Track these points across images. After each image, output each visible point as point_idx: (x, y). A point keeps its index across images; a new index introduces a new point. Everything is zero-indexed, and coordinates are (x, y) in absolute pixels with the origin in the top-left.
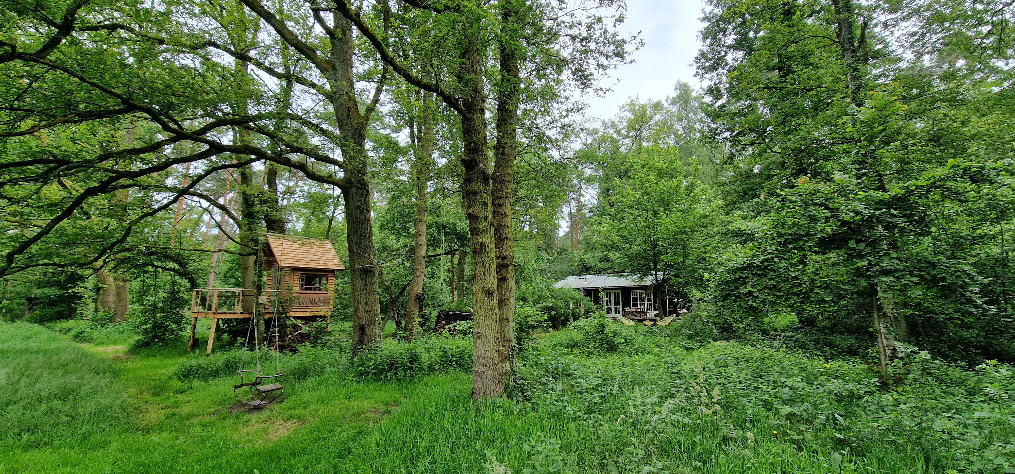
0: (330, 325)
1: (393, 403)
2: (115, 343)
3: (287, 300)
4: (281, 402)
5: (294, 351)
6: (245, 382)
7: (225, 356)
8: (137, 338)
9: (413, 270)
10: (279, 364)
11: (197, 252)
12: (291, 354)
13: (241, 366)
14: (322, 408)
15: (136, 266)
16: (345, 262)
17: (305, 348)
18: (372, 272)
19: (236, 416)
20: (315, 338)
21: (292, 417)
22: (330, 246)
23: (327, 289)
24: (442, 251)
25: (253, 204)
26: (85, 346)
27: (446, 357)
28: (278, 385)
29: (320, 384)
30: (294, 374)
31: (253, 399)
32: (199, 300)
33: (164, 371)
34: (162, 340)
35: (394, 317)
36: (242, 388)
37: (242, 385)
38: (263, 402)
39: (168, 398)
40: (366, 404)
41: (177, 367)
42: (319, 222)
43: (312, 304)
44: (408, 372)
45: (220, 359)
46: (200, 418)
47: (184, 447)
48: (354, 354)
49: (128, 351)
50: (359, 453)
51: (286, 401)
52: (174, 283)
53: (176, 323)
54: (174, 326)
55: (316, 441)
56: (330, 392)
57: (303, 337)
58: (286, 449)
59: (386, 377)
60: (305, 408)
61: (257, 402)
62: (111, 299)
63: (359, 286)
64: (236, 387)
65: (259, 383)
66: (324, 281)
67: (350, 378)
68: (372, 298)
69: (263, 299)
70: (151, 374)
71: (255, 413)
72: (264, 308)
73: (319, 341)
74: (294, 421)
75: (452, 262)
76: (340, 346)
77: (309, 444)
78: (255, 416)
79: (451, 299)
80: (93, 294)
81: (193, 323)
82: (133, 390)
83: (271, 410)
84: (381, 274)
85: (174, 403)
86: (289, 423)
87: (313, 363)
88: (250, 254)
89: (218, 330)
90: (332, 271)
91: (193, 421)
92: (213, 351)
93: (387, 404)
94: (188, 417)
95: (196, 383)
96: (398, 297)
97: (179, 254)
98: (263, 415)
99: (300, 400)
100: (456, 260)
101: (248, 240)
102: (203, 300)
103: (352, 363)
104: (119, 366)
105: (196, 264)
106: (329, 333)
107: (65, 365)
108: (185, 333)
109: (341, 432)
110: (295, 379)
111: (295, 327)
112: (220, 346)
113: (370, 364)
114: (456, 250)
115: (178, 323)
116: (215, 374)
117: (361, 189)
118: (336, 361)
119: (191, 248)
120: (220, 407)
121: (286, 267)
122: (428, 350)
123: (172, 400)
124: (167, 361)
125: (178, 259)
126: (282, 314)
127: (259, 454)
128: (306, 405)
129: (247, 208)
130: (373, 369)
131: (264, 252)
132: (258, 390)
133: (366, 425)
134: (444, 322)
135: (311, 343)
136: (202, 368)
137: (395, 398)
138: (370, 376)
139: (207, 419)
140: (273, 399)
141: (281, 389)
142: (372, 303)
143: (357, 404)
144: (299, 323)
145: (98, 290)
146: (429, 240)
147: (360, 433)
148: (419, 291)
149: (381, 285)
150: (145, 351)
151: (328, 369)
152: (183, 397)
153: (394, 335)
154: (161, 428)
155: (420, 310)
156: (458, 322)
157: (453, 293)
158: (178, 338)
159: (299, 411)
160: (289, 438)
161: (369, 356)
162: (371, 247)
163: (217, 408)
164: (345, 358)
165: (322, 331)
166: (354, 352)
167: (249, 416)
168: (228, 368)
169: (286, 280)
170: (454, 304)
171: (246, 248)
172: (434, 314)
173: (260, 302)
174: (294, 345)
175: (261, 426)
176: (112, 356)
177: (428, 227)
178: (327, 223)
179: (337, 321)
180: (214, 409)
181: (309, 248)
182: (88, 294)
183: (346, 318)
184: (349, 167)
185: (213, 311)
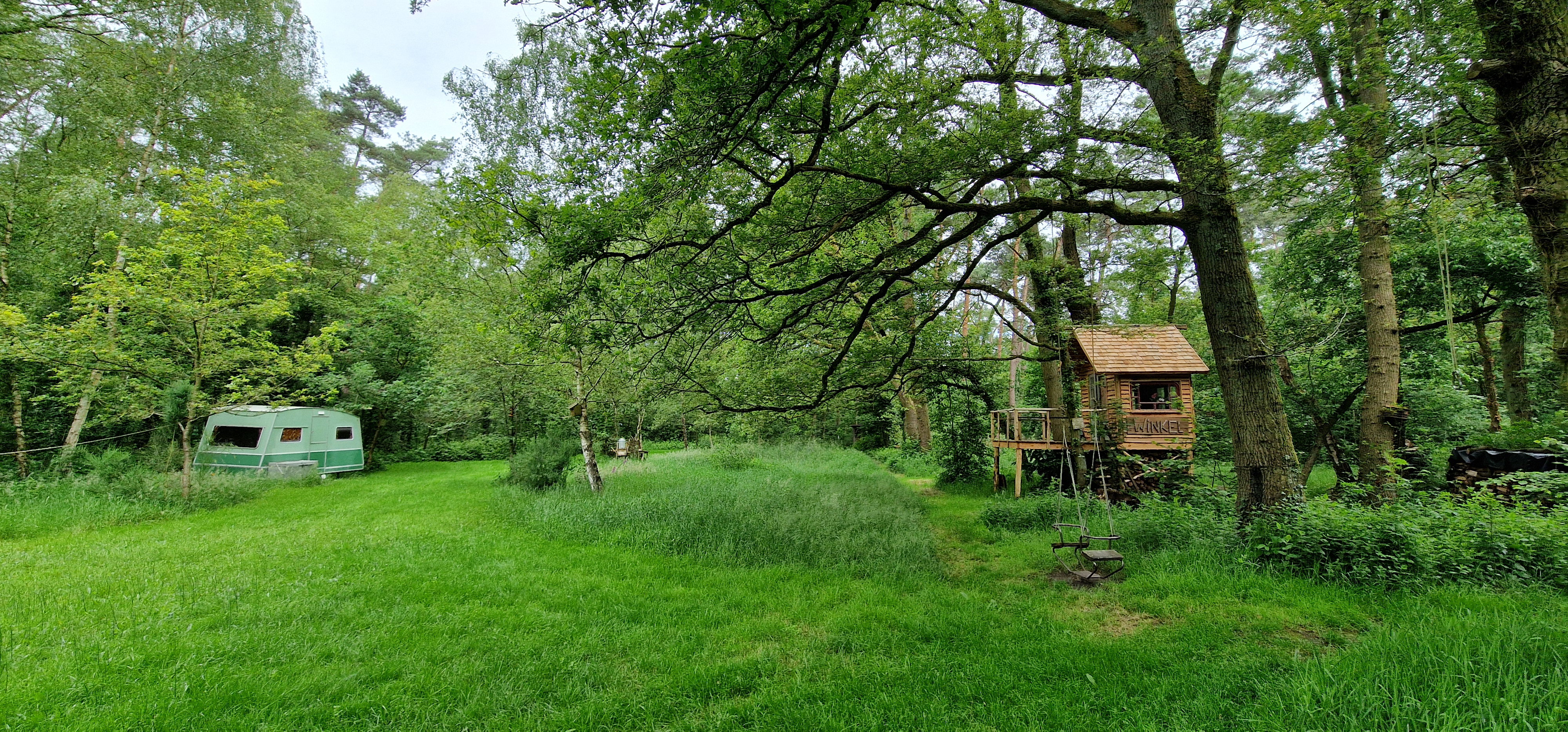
0: (1193, 466)
1: (1347, 625)
2: (923, 475)
3: (1114, 424)
4: (1121, 580)
5: (1134, 504)
6: (1066, 541)
7: (1037, 502)
8: (942, 470)
9: (1368, 363)
10: (1112, 522)
11: (988, 362)
12: (1129, 508)
13: (1058, 516)
14: (1191, 604)
15: (929, 385)
16: (1208, 358)
17: (1152, 500)
18: (1264, 369)
19: (1057, 587)
20: (1166, 486)
21: (1139, 608)
22: (1177, 334)
23: (1179, 405)
24: (1449, 316)
25: (1047, 286)
26: (897, 476)
27: (1491, 550)
28: (1114, 553)
29: (1182, 562)
30: (1137, 540)
31: (1079, 567)
32: (998, 425)
33: (970, 513)
34: (966, 475)
35: (1331, 458)
36: (1063, 549)
37: (1063, 545)
38: (1095, 575)
39: (976, 547)
40: (1281, 614)
41: (984, 509)
42: (1154, 298)
43: (1155, 429)
44: (1380, 568)
45: (1030, 504)
46: (1013, 580)
47: (996, 614)
48: (1245, 518)
49: (937, 485)
50: (1275, 704)
51: (1129, 580)
52: (969, 404)
53: (977, 454)
54: (976, 458)
55: (1186, 656)
56: (1204, 580)
57: (1149, 484)
58: (1133, 657)
59: (1323, 570)
60: (1161, 598)
61: (1086, 574)
62: (915, 424)
63: (1239, 396)
64: (1055, 546)
65: (1086, 546)
66: (1173, 393)
67: (1240, 560)
68: (1270, 418)
69: (1078, 423)
70: (958, 514)
71: (1083, 588)
72: (1083, 436)
73: (1175, 492)
74: (1144, 614)
75: (1481, 338)
76: (1216, 503)
77: (1172, 659)
78: (1082, 593)
79: (1488, 422)
80: (900, 420)
81: (995, 454)
82: (941, 532)
83: (1107, 590)
84: (1287, 376)
85: (982, 555)
86: (1137, 616)
87: (1167, 524)
88: (1052, 359)
89: (1026, 466)
90: (1186, 376)
91: (1005, 582)
92: (1023, 494)
93: (1332, 624)
94: (999, 576)
95: (1005, 533)
96: (1333, 419)
97: (970, 367)
98: (1097, 594)
99: (1151, 582)
100: (1494, 332)
101: (1046, 339)
102: (1003, 424)
103: (1243, 535)
104: (930, 501)
105: (989, 379)
106: (1192, 479)
107: (880, 495)
108: (989, 468)
109: (1233, 655)
110: (1139, 547)
111: (1132, 466)
112: (1030, 488)
113: (1283, 540)
114: (1493, 308)
115: (980, 455)
116: (1024, 524)
117: (1220, 218)
118: (1212, 528)
119: (980, 357)
120: (1036, 570)
121: (1108, 373)
122: (1434, 531)
123: (980, 551)
124: (972, 501)
125: (969, 373)
126: (1109, 445)
127: (1093, 650)
128: (1162, 593)
129: (1040, 292)
130: (1290, 551)
131: (1071, 353)
132: (1085, 555)
133: (1285, 653)
134: (1473, 473)
135: (1161, 493)
136: (1011, 514)
137: (1352, 617)
138: (1285, 564)
139: (1020, 584)
140: (1108, 574)
141: (1120, 559)
142: (1272, 428)
143: (1260, 611)
144: (1138, 459)
145: (903, 414)
146: (1400, 295)
147: (1274, 666)
148: (1391, 403)
149: (1291, 395)
150: (951, 486)
151: (1196, 538)
152: (992, 549)
153: (1336, 493)
154: (970, 582)
155: (1398, 443)
156: (1521, 474)
157: (1493, 409)
158: (983, 473)
159: (1150, 600)
160: (1138, 641)
161: (1279, 526)
162: (1257, 322)
163: (1033, 571)
164: (1229, 524)
165: (1182, 475)
166: (1245, 515)
167: (1076, 592)
168: (1042, 518)
169: (1110, 393)
170: (1501, 433)
171: (1046, 350)
172: (1441, 454)
173: (1075, 428)
174: (1136, 495)
175: (1094, 610)
176: (920, 489)
177: (1396, 268)
178: (1167, 298)
179: (1205, 458)
180: (1028, 572)
181: (1138, 339)
182: (896, 420)
183: (1222, 456)
184: (1191, 186)
185: (1017, 439)
